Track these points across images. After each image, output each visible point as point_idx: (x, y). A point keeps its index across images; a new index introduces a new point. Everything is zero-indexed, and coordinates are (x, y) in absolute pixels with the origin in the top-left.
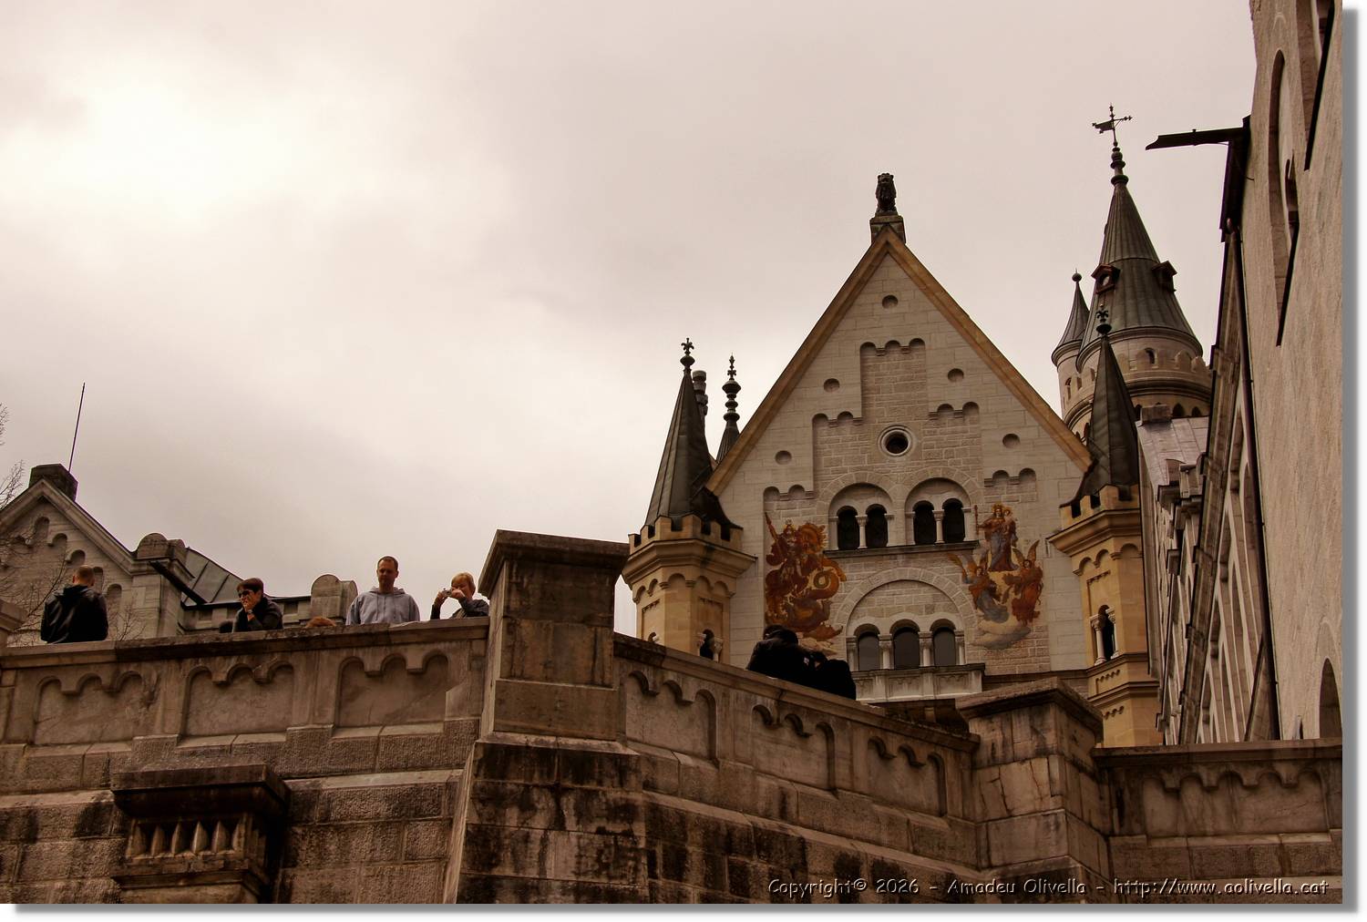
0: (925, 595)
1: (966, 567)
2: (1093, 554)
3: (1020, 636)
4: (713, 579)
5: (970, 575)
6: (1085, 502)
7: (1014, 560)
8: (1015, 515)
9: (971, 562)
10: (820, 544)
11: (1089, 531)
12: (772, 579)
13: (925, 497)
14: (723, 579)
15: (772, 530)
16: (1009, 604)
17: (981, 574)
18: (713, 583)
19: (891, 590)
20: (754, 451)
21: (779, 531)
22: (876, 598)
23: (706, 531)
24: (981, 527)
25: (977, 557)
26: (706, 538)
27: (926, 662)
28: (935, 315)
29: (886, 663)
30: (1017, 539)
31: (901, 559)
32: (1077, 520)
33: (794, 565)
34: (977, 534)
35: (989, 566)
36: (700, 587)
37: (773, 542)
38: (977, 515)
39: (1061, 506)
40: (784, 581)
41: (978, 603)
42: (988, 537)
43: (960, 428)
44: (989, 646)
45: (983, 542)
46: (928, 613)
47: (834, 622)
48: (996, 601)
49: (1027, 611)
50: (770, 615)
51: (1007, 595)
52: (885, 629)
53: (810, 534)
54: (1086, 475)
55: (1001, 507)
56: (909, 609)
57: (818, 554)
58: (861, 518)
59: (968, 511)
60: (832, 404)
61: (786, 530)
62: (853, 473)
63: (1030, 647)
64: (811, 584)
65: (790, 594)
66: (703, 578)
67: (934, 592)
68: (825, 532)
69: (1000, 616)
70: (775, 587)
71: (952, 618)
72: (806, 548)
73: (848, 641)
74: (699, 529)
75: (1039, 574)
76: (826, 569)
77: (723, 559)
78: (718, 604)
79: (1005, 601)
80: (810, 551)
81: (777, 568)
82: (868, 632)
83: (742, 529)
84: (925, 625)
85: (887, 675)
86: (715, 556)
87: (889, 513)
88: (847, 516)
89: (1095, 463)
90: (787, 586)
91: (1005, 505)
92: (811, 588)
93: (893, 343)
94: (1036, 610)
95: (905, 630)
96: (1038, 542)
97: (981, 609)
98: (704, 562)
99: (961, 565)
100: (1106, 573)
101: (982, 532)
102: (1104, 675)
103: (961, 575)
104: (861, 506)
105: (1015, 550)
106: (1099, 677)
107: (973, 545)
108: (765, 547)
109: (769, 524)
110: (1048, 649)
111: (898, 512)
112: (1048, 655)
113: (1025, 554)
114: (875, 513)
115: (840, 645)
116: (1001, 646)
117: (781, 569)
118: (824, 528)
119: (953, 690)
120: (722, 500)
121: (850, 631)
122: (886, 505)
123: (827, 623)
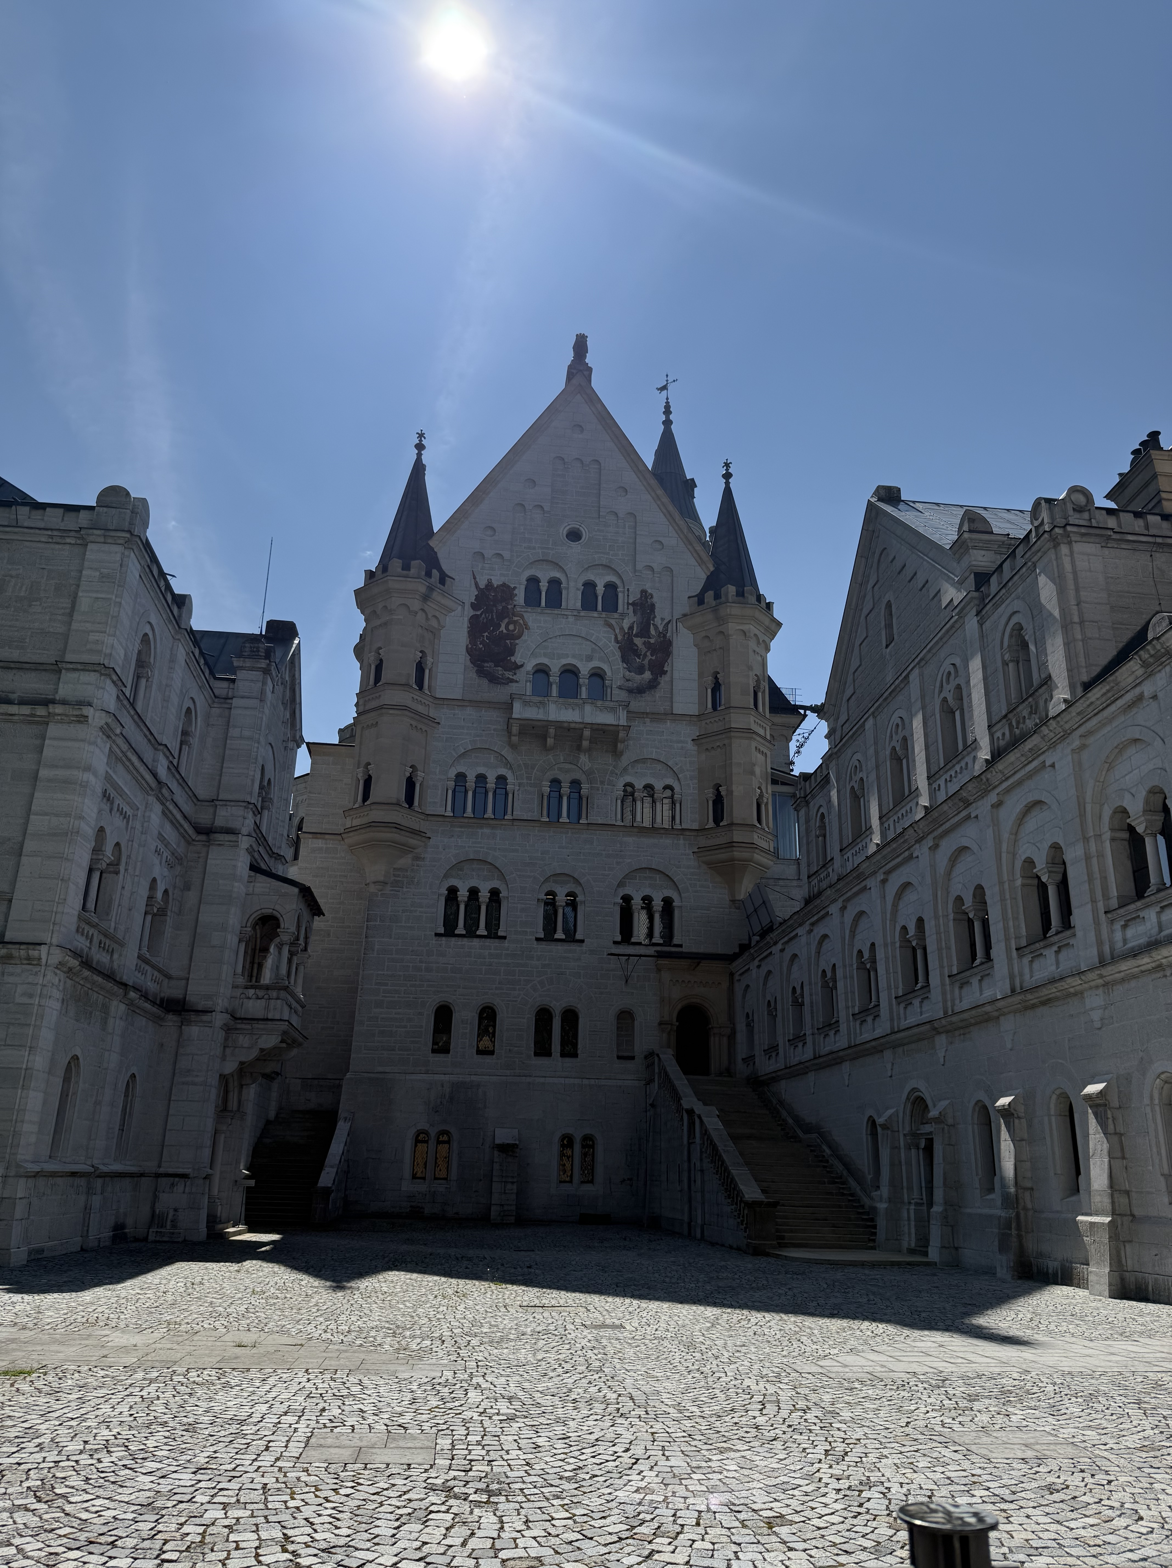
0: (587, 648)
1: (617, 631)
2: (712, 634)
3: (653, 685)
4: (430, 613)
5: (620, 638)
6: (709, 596)
7: (653, 632)
8: (655, 600)
9: (622, 629)
10: (512, 599)
11: (712, 616)
12: (473, 620)
13: (590, 576)
14: (437, 614)
15: (476, 584)
16: (646, 662)
17: (628, 638)
18: (430, 616)
19: (562, 640)
20: (468, 521)
21: (482, 586)
23: (429, 574)
24: (631, 604)
25: (626, 625)
26: (428, 580)
27: (584, 695)
28: (611, 444)
29: (555, 691)
30: (655, 617)
31: (571, 619)
32: (701, 608)
33: (492, 613)
34: (628, 608)
35: (634, 632)
36: (420, 616)
37: (476, 593)
38: (628, 595)
39: (689, 597)
40: (483, 623)
41: (624, 659)
42: (635, 612)
43: (621, 530)
44: (630, 691)
45: (631, 614)
46: (587, 661)
47: (517, 658)
48: (638, 660)
49: (659, 669)
50: (470, 646)
51: (645, 655)
52: (555, 668)
53: (507, 591)
54: (708, 577)
55: (646, 592)
56: (574, 656)
57: (509, 607)
58: (543, 586)
59: (621, 591)
60: (530, 497)
61: (487, 586)
62: (540, 551)
63: (659, 693)
64: (503, 628)
65: (486, 634)
66: (422, 610)
67: (594, 646)
68: (516, 592)
69: (641, 670)
70: (476, 627)
71: (605, 667)
72: (501, 602)
73: (528, 673)
74: (424, 573)
75: (670, 643)
76: (515, 619)
77: (439, 598)
78: (432, 631)
79: (643, 659)
80: (504, 604)
81: (479, 613)
82: (542, 670)
83: (454, 578)
84: (585, 669)
85: (556, 699)
86: (433, 594)
87: (564, 585)
88: (533, 581)
89: (717, 568)
90: (484, 627)
91: (649, 591)
92: (502, 631)
93: (577, 459)
94: (665, 669)
95: (570, 672)
96: (669, 622)
97: (627, 664)
98: (426, 598)
99: (614, 631)
100: (721, 648)
101: (631, 607)
103: (613, 637)
104: (545, 575)
105: (654, 625)
106: (708, 721)
107: (623, 615)
108: (470, 596)
109: (475, 578)
110: (672, 698)
111: (572, 584)
112: (672, 702)
113: (661, 628)
114: (555, 583)
115: (521, 675)
116: (640, 691)
117: (481, 614)
118: (515, 588)
119: (606, 718)
120: (440, 556)
121: (529, 666)
122: (563, 579)
123: (513, 659)
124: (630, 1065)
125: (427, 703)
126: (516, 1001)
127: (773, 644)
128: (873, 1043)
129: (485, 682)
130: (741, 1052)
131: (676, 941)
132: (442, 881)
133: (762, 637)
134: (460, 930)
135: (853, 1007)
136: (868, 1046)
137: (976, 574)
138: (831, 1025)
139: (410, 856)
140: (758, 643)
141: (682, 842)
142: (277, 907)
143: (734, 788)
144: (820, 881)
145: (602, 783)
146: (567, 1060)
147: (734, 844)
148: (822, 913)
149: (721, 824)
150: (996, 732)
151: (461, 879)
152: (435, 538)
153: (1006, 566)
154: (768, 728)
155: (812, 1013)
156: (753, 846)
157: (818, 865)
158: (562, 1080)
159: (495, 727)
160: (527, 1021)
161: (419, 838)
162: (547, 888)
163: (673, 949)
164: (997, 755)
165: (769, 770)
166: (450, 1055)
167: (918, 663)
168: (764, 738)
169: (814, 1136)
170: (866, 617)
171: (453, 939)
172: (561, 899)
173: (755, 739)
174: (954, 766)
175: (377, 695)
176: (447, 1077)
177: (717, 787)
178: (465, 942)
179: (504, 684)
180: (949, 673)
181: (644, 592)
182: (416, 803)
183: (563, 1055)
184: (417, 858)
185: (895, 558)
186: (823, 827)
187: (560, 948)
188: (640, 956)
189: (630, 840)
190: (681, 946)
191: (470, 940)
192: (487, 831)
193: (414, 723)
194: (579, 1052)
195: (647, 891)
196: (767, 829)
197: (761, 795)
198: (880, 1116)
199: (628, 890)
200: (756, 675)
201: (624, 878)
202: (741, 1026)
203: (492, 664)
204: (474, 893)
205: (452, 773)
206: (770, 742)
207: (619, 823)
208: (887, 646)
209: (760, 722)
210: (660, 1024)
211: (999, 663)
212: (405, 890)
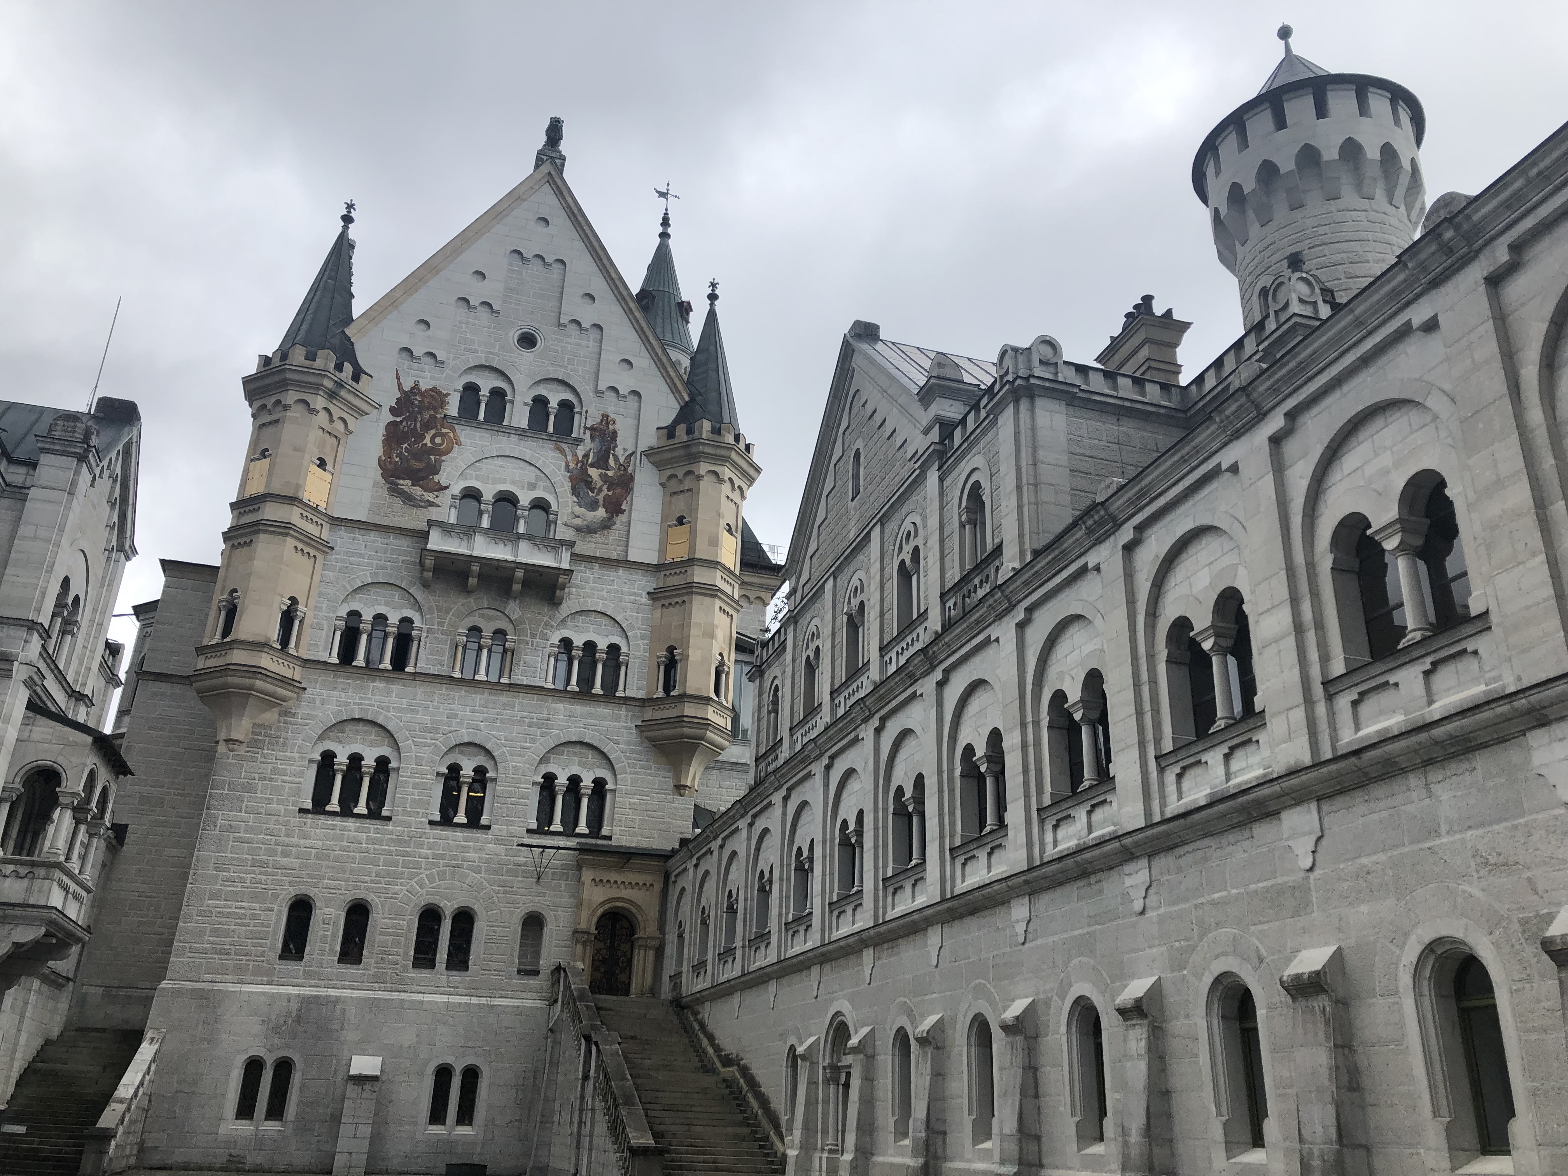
0: (531, 474)
1: (569, 458)
2: (680, 473)
3: (606, 525)
4: (337, 413)
5: (571, 466)
6: (681, 429)
7: (612, 462)
8: (617, 427)
9: (575, 455)
10: (442, 408)
11: (681, 452)
12: (391, 428)
13: (542, 391)
14: (345, 415)
15: (400, 386)
16: (601, 498)
17: (582, 467)
18: (335, 418)
19: (500, 462)
20: (396, 312)
21: (407, 388)
22: (486, 466)
23: (339, 367)
24: (588, 428)
25: (580, 451)
26: (337, 374)
27: (521, 529)
28: (579, 245)
29: (485, 523)
30: (617, 446)
31: (514, 438)
32: (671, 442)
33: (416, 421)
34: (584, 433)
35: (590, 461)
36: (323, 416)
37: (398, 396)
38: (586, 418)
39: (658, 428)
40: (403, 431)
41: (575, 491)
42: (592, 438)
43: (584, 343)
44: (578, 529)
45: (588, 440)
46: (529, 489)
47: (442, 478)
48: (591, 494)
49: (615, 508)
50: (383, 458)
51: (600, 490)
52: (488, 494)
53: (437, 398)
54: (682, 408)
55: (608, 416)
56: (513, 483)
57: (438, 416)
58: (483, 396)
59: (578, 412)
60: (477, 292)
61: (412, 389)
62: (483, 355)
63: (612, 535)
64: (427, 441)
65: (406, 445)
66: (326, 409)
67: (539, 472)
68: (448, 399)
69: (593, 506)
70: (393, 436)
71: (551, 499)
72: (428, 409)
73: (454, 497)
74: (333, 365)
75: (631, 478)
76: (444, 431)
77: (349, 397)
78: (336, 437)
79: (598, 494)
80: (432, 412)
81: (399, 419)
82: (471, 495)
83: (371, 377)
84: (525, 498)
85: (485, 532)
86: (343, 393)
87: (509, 397)
88: (471, 389)
89: (692, 399)
90: (404, 437)
91: (612, 416)
92: (426, 444)
93: (538, 256)
94: (623, 507)
95: (507, 499)
96: (632, 454)
97: (577, 497)
98: (332, 395)
99: (565, 457)
100: (689, 490)
101: (588, 433)
102: (673, 572)
103: (564, 464)
104: (486, 384)
105: (613, 455)
106: (668, 573)
107: (578, 441)
108: (390, 398)
109: (398, 378)
110: (628, 542)
111: (518, 398)
112: (627, 546)
113: (622, 460)
114: (498, 394)
115: (445, 499)
116: (589, 530)
117: (402, 422)
118: (448, 394)
119: (543, 559)
120: (355, 346)
121: (456, 489)
122: (508, 390)
123: (436, 478)
124: (534, 982)
125: (320, 522)
126: (396, 898)
127: (750, 493)
128: (801, 958)
129: (398, 502)
130: (669, 968)
131: (605, 831)
132: (315, 744)
133: (738, 482)
134: (334, 805)
135: (787, 914)
136: (795, 960)
137: (941, 424)
138: (762, 937)
139: (277, 709)
140: (733, 489)
141: (623, 713)
142: (60, 760)
143: (691, 652)
144: (768, 765)
145: (533, 636)
146: (454, 973)
147: (685, 719)
148: (765, 802)
149: (672, 694)
150: (947, 601)
151: (340, 742)
152: (352, 326)
153: (971, 418)
154: (737, 586)
155: (745, 921)
156: (705, 724)
157: (767, 746)
158: (445, 998)
159: (405, 558)
160: (409, 925)
161: (291, 688)
162: (450, 759)
163: (600, 842)
164: (948, 625)
165: (734, 635)
166: (303, 963)
167: (880, 520)
168: (731, 598)
169: (734, 1069)
170: (835, 465)
171: (322, 817)
172: (467, 772)
173: (720, 598)
174: (906, 637)
175: (256, 507)
176: (295, 991)
177: (671, 649)
178: (338, 822)
179: (421, 507)
180: (909, 533)
181: (605, 416)
182: (292, 644)
183: (450, 966)
184: (286, 713)
185: (866, 401)
186: (775, 702)
187: (459, 834)
188: (558, 848)
189: (560, 706)
190: (609, 838)
191: (345, 819)
192: (380, 685)
193: (300, 546)
194: (470, 963)
195: (575, 770)
196: (725, 703)
197: (722, 664)
198: (801, 1044)
199: (552, 768)
200: (728, 524)
201: (548, 752)
202: (671, 937)
203: (409, 482)
204: (356, 759)
205: (343, 612)
206: (737, 602)
207: (550, 685)
208: (852, 500)
209: (727, 578)
210: (576, 932)
211: (957, 524)
212: (265, 751)
